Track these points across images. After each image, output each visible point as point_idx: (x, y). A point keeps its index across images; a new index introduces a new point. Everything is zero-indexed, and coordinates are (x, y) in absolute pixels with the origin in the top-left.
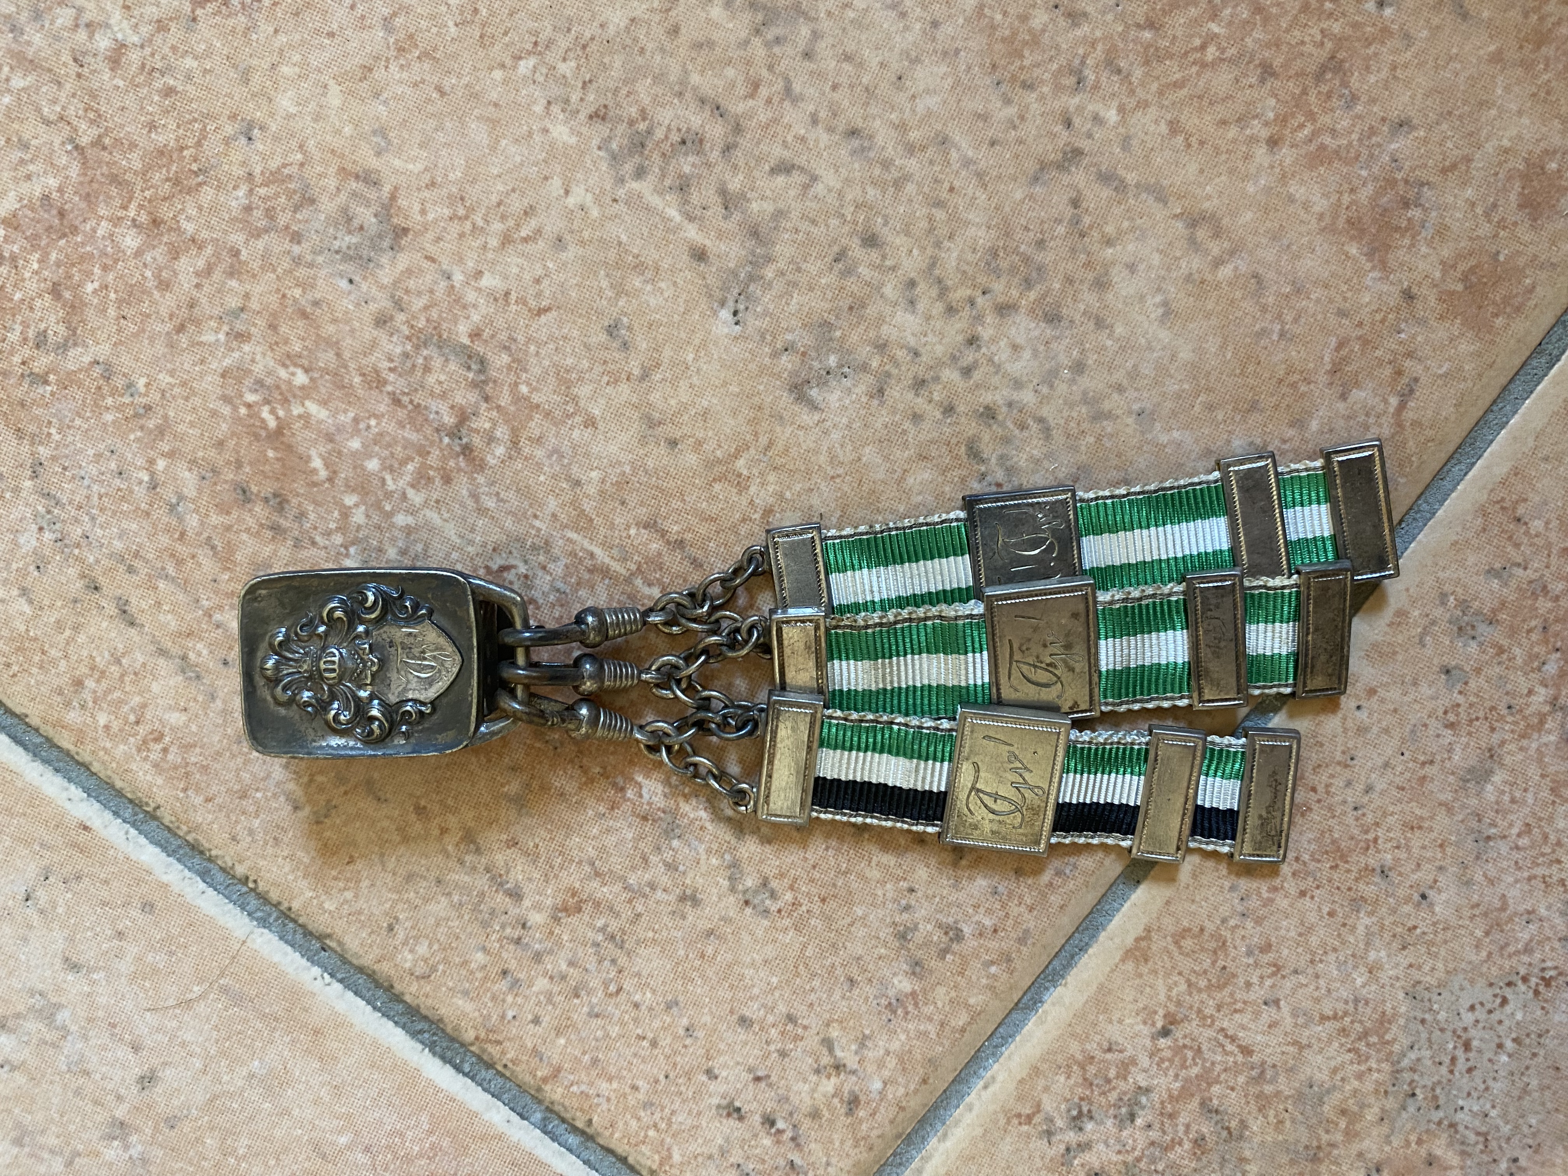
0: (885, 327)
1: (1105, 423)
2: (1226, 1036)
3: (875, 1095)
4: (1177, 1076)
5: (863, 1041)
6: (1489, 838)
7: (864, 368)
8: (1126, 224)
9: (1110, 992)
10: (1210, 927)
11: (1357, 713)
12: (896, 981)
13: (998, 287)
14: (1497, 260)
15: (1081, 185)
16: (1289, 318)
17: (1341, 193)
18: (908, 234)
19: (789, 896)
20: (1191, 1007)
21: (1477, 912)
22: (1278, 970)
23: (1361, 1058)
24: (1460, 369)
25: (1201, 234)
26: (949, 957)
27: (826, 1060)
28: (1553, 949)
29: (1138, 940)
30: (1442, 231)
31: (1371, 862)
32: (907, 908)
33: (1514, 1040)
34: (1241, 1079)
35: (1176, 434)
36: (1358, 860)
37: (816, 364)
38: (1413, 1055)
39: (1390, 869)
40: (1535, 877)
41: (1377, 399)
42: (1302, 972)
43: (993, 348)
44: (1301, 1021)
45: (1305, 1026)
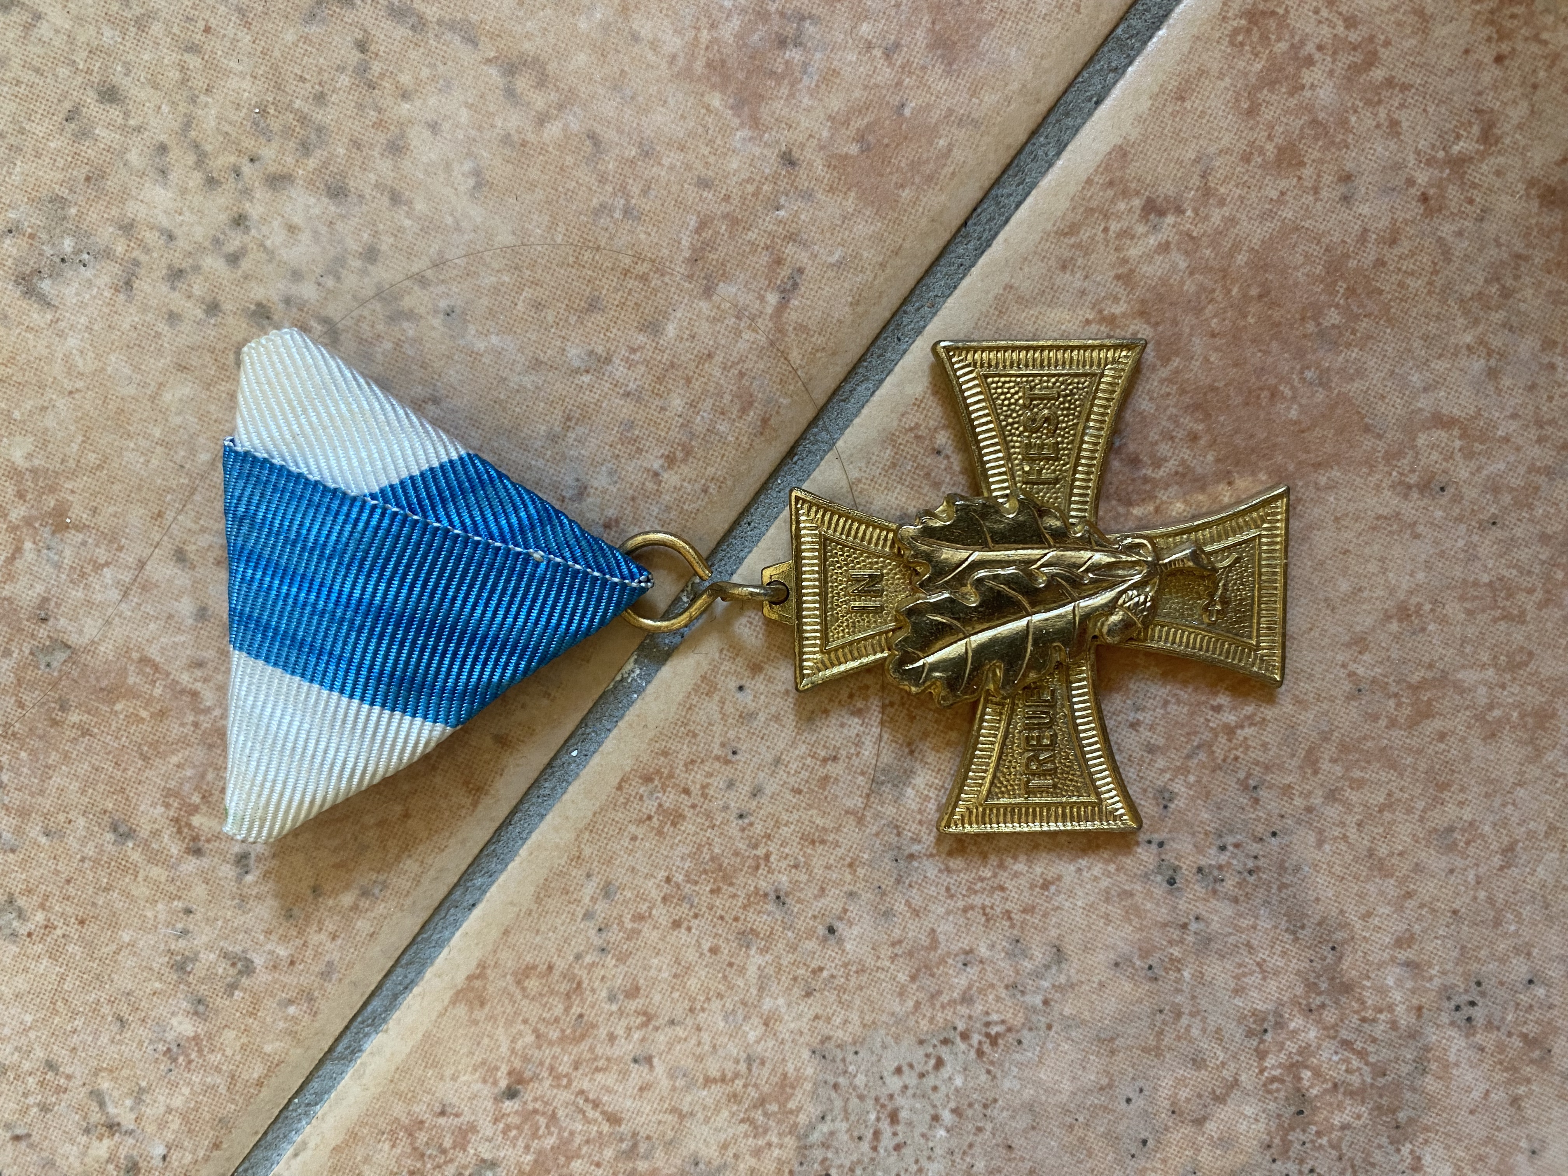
0: (130, 203)
1: (405, 325)
2: (587, 1100)
3: (157, 1162)
4: (527, 1147)
5: (139, 1095)
6: (911, 857)
7: (107, 254)
8: (425, 72)
9: (439, 1042)
10: (561, 965)
11: (739, 695)
12: (174, 1021)
13: (268, 153)
14: (901, 115)
15: (369, 24)
16: (635, 190)
17: (698, 29)
18: (156, 86)
19: (40, 917)
20: (541, 1064)
21: (898, 950)
22: (649, 1020)
23: (758, 1131)
24: (857, 256)
25: (522, 83)
26: (238, 994)
27: (96, 1117)
28: (998, 999)
29: (470, 978)
30: (830, 76)
31: (763, 885)
32: (185, 932)
33: (954, 1111)
34: (609, 1153)
35: (494, 339)
36: (745, 883)
37: (48, 250)
38: (825, 1128)
39: (787, 894)
40: (972, 908)
41: (750, 297)
42: (680, 1023)
43: (265, 230)
44: (680, 1083)
45: (688, 1088)
